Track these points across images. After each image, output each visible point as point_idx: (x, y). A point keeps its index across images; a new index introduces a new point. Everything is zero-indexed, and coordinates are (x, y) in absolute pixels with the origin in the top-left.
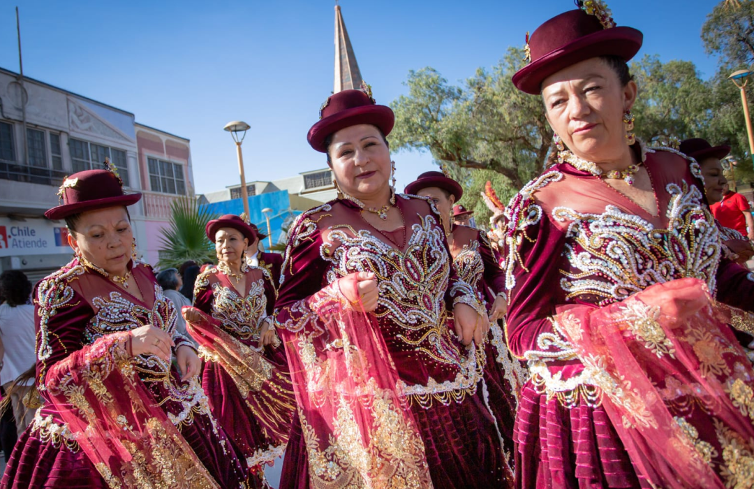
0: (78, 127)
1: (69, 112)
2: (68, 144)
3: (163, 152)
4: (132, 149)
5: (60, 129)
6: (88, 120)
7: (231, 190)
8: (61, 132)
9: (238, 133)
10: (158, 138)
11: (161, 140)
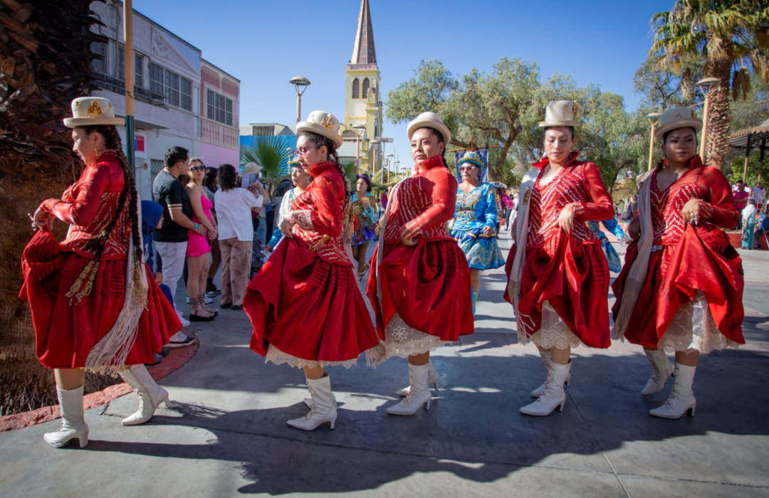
0: (157, 54)
1: (151, 39)
2: (149, 67)
3: (219, 87)
4: (197, 80)
5: (144, 53)
6: (165, 49)
7: (254, 127)
8: (144, 55)
9: (300, 86)
10: (217, 75)
11: (219, 77)
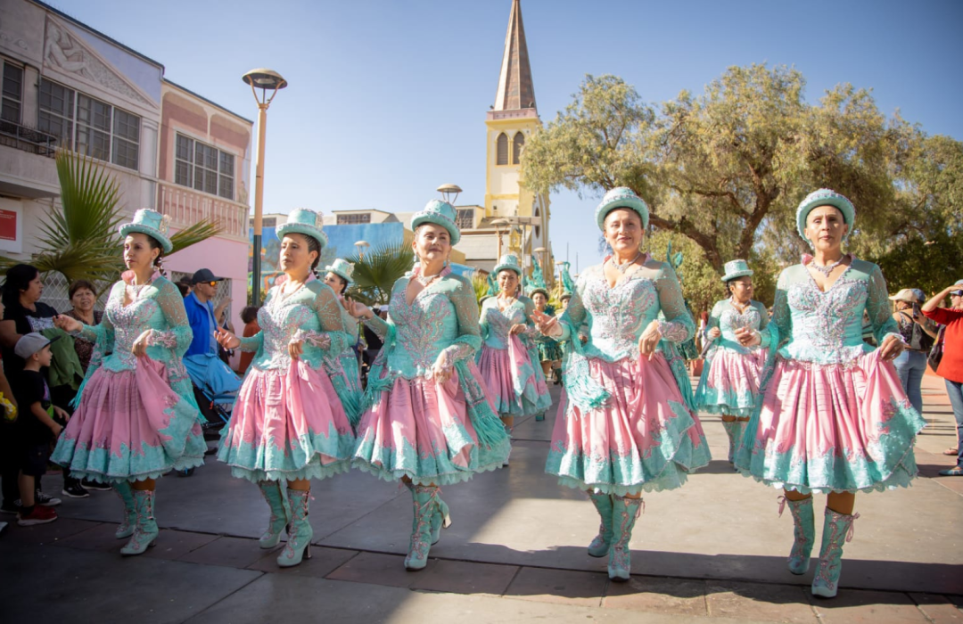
0: (59, 65)
1: (46, 38)
2: (38, 87)
3: (206, 131)
4: (152, 117)
5: (25, 60)
6: (80, 58)
8: (26, 64)
10: (202, 109)
11: (205, 113)
